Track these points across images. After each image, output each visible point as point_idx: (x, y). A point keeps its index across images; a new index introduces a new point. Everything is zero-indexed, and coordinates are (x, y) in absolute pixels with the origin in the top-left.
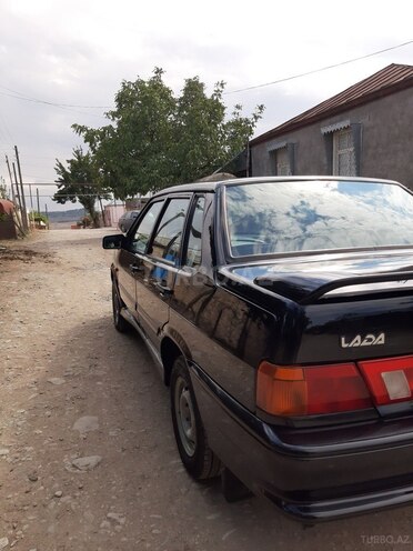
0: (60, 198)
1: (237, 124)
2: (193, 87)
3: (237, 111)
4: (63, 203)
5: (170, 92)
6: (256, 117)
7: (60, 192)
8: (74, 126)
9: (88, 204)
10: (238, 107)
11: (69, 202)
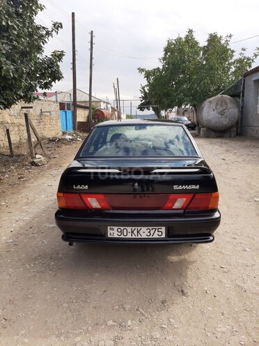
0: (141, 108)
1: (240, 61)
2: (213, 39)
3: (243, 52)
4: (143, 110)
5: (197, 43)
6: (256, 56)
7: (142, 104)
8: (139, 69)
9: (157, 111)
10: (243, 49)
11: (146, 110)
